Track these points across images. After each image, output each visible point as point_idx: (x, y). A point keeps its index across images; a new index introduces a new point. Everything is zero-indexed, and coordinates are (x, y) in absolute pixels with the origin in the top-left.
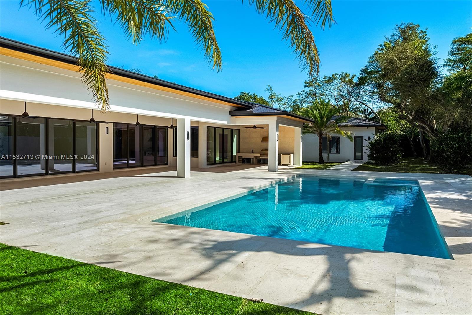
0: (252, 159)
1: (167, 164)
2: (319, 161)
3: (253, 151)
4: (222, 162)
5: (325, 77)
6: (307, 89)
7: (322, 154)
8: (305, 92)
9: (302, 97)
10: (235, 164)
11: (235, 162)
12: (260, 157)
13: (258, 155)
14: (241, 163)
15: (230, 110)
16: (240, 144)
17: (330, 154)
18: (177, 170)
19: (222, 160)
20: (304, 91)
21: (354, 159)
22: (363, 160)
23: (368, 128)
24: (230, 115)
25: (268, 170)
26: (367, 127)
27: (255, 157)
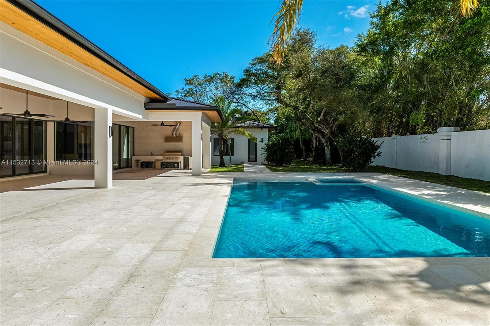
0: (153, 163)
1: (45, 171)
2: (220, 164)
3: (152, 154)
4: (118, 167)
5: (206, 75)
6: (187, 88)
7: (223, 157)
8: (185, 90)
9: (181, 95)
10: (131, 169)
11: (131, 167)
12: (163, 161)
13: (161, 158)
14: (140, 168)
15: (145, 101)
16: (135, 145)
17: (232, 156)
18: (94, 179)
19: (117, 165)
20: (183, 89)
21: (248, 161)
22: (256, 162)
23: (262, 129)
24: (144, 107)
25: (191, 175)
26: (260, 129)
27: (157, 160)
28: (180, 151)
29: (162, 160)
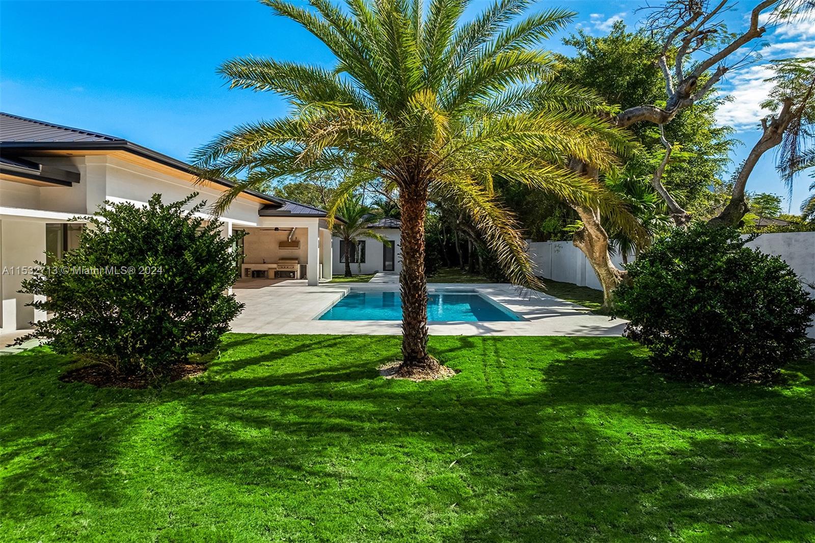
0: (266, 272)
2: (345, 273)
3: (265, 262)
7: (349, 264)
11: (240, 276)
13: (275, 266)
14: (251, 278)
15: (259, 208)
16: (244, 251)
21: (383, 270)
22: (393, 270)
24: (259, 214)
25: (307, 285)
27: (269, 269)
28: (296, 259)
29: (276, 269)
